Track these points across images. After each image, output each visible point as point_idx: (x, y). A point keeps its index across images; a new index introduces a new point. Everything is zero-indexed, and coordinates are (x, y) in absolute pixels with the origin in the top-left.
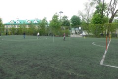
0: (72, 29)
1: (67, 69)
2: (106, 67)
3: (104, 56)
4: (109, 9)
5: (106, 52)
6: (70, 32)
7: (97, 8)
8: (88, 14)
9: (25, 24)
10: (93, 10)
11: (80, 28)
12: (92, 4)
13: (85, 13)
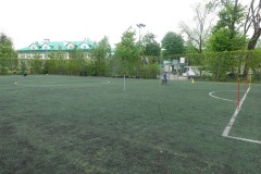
0: (165, 62)
1: (155, 144)
2: (235, 140)
3: (232, 120)
4: (248, 18)
5: (236, 112)
6: (161, 69)
7: (222, 15)
8: (202, 29)
9: (61, 52)
10: (213, 19)
11: (182, 60)
12: (210, 6)
13: (193, 26)
